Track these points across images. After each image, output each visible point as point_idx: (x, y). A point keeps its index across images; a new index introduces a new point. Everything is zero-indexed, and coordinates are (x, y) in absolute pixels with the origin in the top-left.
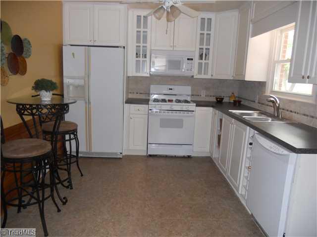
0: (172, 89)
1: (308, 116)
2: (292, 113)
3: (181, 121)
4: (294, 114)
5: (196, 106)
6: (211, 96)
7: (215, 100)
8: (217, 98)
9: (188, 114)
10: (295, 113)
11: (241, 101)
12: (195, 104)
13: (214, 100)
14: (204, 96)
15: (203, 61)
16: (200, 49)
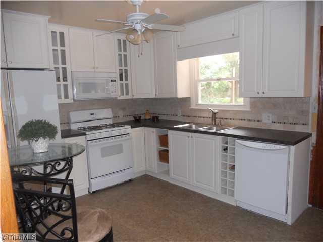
0: (93, 114)
1: (245, 120)
2: (227, 120)
3: (121, 146)
4: (229, 121)
5: (132, 127)
6: (127, 116)
7: (134, 119)
8: (135, 118)
9: (126, 138)
10: (231, 119)
11: (158, 117)
12: (130, 126)
13: (132, 119)
14: (122, 117)
15: (124, 82)
16: (120, 69)
